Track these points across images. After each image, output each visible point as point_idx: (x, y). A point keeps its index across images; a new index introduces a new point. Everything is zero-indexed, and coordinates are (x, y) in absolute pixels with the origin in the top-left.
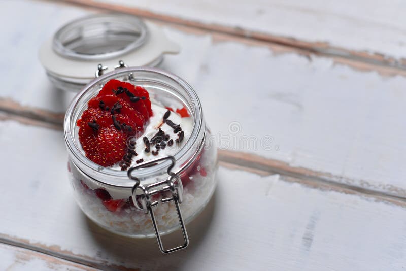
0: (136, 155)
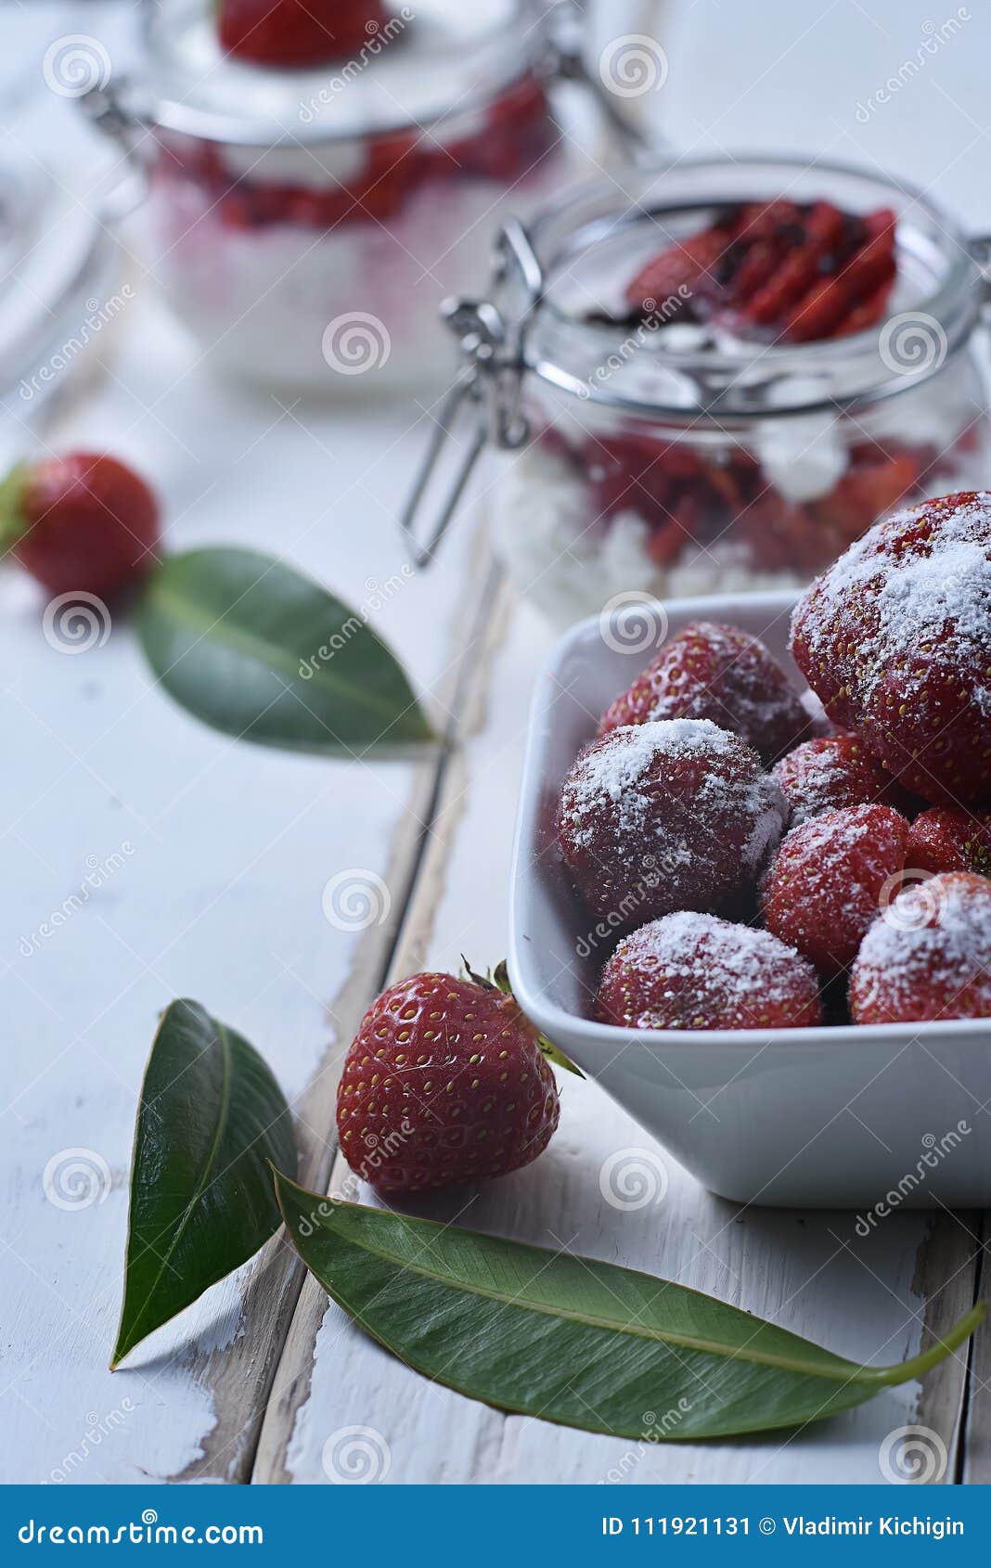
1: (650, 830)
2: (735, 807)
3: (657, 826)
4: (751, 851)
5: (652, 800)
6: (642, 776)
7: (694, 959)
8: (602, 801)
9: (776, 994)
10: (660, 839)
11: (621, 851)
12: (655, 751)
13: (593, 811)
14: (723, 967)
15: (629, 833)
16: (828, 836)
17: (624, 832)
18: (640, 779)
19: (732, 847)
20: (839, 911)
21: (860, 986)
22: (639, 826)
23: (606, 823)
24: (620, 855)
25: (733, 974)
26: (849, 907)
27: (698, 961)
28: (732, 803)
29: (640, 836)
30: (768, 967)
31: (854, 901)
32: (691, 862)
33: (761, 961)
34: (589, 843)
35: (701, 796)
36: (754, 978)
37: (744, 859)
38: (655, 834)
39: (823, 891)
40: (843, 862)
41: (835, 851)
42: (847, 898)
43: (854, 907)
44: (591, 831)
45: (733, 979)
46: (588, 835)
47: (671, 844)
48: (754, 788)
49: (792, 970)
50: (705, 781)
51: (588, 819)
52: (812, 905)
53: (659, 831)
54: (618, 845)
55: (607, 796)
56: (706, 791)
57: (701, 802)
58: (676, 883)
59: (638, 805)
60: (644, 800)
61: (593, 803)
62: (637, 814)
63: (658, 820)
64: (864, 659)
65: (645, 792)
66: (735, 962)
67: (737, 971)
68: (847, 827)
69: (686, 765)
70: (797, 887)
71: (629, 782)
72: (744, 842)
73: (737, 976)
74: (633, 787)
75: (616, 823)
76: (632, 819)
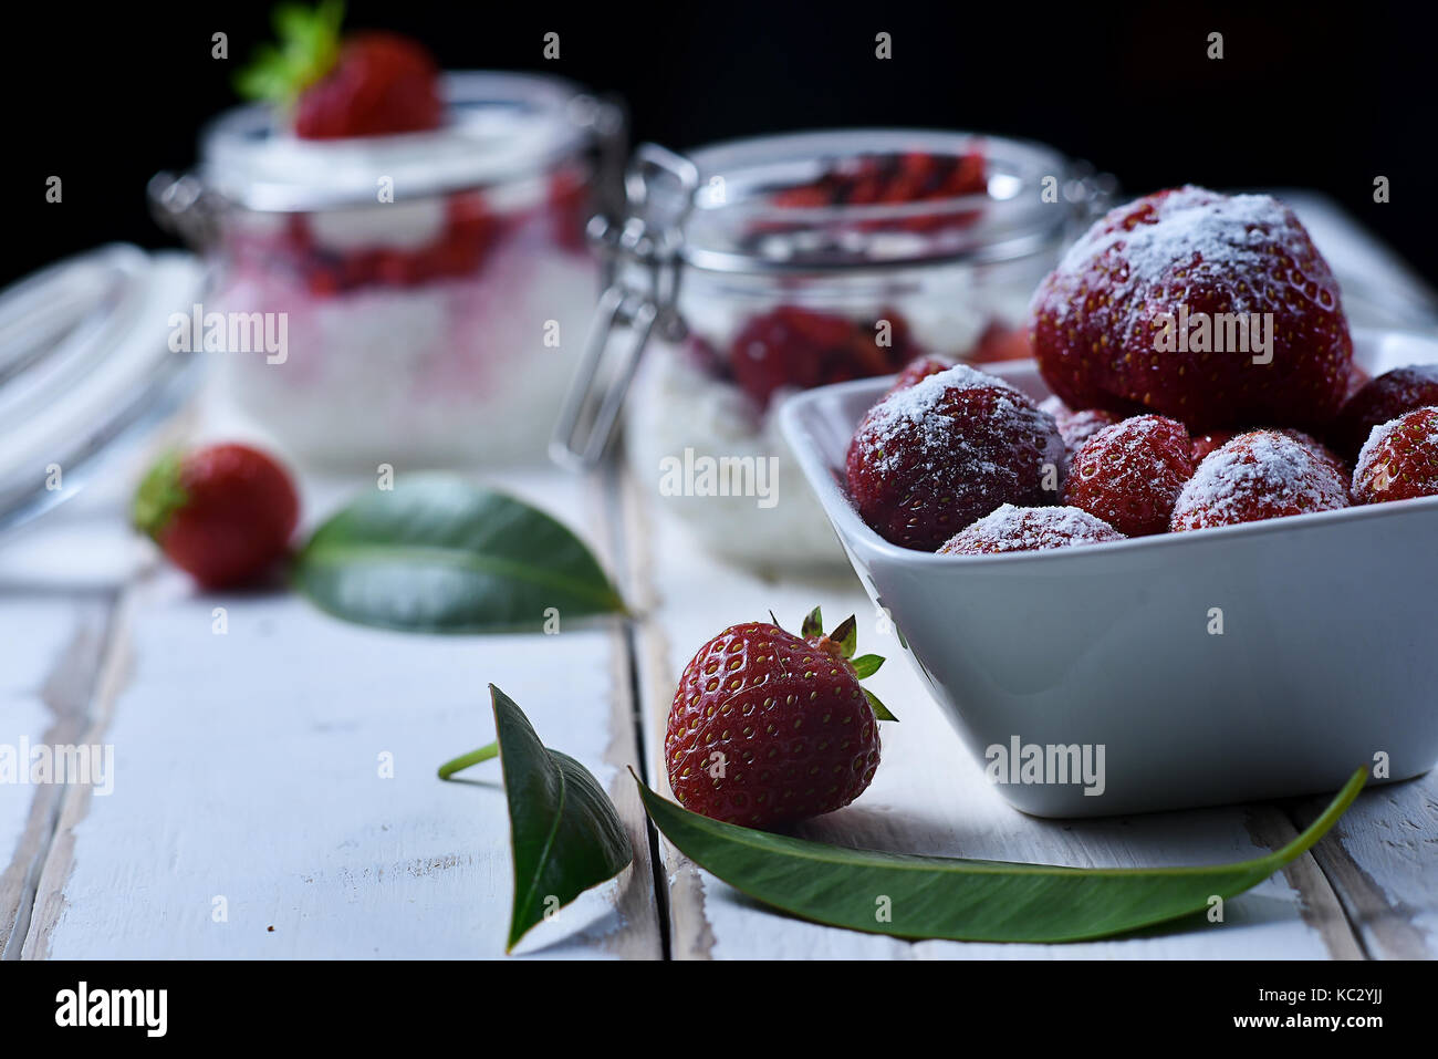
1: (954, 444)
2: (1027, 427)
3: (960, 441)
5: (953, 420)
6: (939, 402)
7: (1022, 532)
8: (904, 426)
10: (966, 453)
11: (929, 466)
12: (946, 388)
13: (898, 436)
14: (1053, 531)
15: (936, 449)
16: (1123, 429)
17: (931, 449)
18: (937, 405)
19: (1030, 460)
20: (1148, 487)
22: (944, 441)
23: (912, 444)
24: (928, 472)
25: (1064, 535)
26: (1156, 481)
27: (1027, 533)
28: (1024, 424)
29: (944, 450)
31: (1160, 476)
32: (996, 472)
34: (896, 466)
35: (996, 416)
36: (1085, 536)
38: (960, 448)
39: (1129, 471)
40: (1144, 445)
41: (1134, 438)
42: (1152, 474)
43: (1160, 481)
44: (897, 455)
45: (1065, 539)
46: (895, 460)
47: (975, 456)
50: (997, 404)
51: (892, 446)
52: (1121, 484)
53: (963, 445)
54: (925, 462)
55: (909, 421)
56: (999, 411)
57: (997, 421)
58: (984, 492)
59: (941, 424)
60: (946, 419)
61: (896, 430)
62: (941, 430)
63: (961, 436)
64: (1120, 302)
65: (945, 413)
67: (1067, 532)
68: (1138, 422)
69: (977, 394)
70: (1103, 472)
71: (928, 407)
72: (1039, 456)
73: (1069, 536)
74: (933, 411)
75: (922, 442)
76: (936, 436)
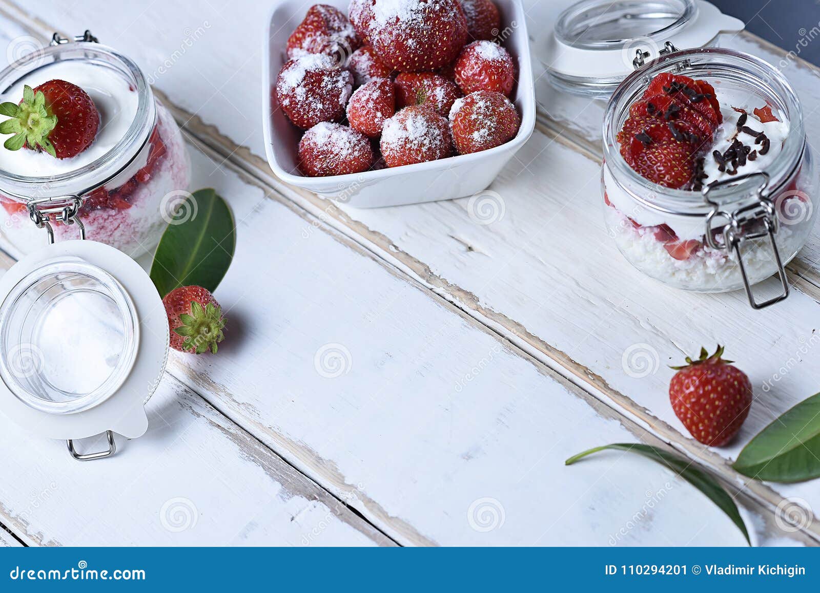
0: (707, 177)
1: (307, 99)
2: (335, 87)
3: (310, 97)
4: (342, 100)
5: (307, 89)
6: (303, 80)
9: (356, 154)
10: (311, 101)
11: (299, 107)
12: (306, 70)
14: (338, 146)
15: (301, 101)
16: (367, 96)
17: (299, 101)
18: (302, 82)
19: (336, 100)
20: (374, 122)
21: (384, 148)
22: (304, 98)
23: (293, 99)
26: (377, 120)
27: (329, 145)
28: (334, 85)
29: (304, 101)
30: (353, 145)
31: (379, 118)
32: (323, 107)
33: (350, 143)
35: (323, 85)
36: (348, 149)
37: (340, 103)
38: (309, 100)
39: (368, 116)
42: (376, 117)
43: (379, 120)
45: (341, 150)
46: (288, 101)
47: (315, 102)
48: (340, 78)
49: (361, 143)
53: (311, 99)
54: (298, 104)
56: (324, 83)
57: (323, 87)
58: (319, 115)
59: (302, 91)
60: (304, 89)
62: (302, 94)
63: (310, 95)
65: (304, 86)
66: (341, 144)
67: (342, 147)
68: (373, 92)
69: (317, 75)
70: (359, 115)
71: (299, 83)
72: (339, 98)
73: (343, 149)
74: (300, 85)
75: (296, 98)
76: (301, 96)
